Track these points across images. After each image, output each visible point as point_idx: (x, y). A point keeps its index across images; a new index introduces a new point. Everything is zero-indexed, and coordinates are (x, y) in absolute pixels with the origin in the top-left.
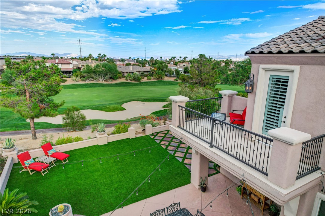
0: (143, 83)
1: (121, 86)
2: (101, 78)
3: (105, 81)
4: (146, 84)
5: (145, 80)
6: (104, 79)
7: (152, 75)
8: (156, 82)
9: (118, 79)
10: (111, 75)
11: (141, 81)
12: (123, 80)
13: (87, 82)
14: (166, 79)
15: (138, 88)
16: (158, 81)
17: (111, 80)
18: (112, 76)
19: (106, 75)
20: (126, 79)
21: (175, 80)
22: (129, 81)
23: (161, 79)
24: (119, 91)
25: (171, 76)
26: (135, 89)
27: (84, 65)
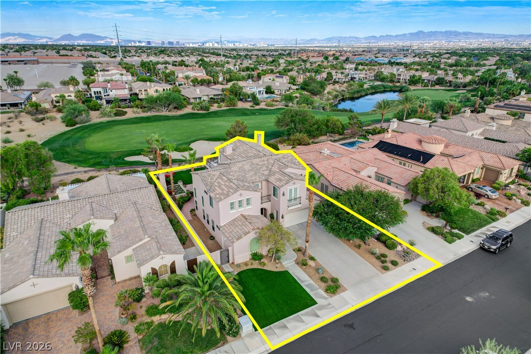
0: (212, 112)
1: (187, 118)
2: (165, 108)
3: (169, 111)
4: (216, 114)
5: (215, 108)
6: (167, 109)
7: (223, 100)
8: (227, 110)
9: (183, 109)
10: (175, 105)
11: (211, 110)
12: (188, 110)
13: (149, 114)
14: (240, 105)
15: (205, 120)
16: (229, 109)
17: (176, 110)
18: (177, 106)
19: (169, 105)
20: (192, 109)
21: (250, 107)
22: (196, 111)
23: (234, 106)
24: (185, 127)
25: (246, 101)
26: (203, 123)
27: (141, 90)
